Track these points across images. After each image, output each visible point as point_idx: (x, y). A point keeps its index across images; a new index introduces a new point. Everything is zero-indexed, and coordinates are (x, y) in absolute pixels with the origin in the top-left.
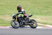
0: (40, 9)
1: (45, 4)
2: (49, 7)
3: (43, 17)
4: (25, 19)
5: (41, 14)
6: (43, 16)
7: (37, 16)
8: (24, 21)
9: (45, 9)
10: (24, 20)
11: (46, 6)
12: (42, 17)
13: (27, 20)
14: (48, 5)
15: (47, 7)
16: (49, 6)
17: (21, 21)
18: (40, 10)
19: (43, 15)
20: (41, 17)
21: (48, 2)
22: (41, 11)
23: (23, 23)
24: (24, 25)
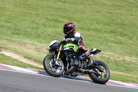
0: (37, 24)
1: (51, 12)
2: (61, 22)
3: (42, 45)
4: (81, 57)
5: (38, 36)
6: (42, 43)
7: (27, 41)
8: (76, 63)
9: (50, 26)
10: (78, 58)
11: (53, 18)
12: (39, 45)
13: (85, 60)
14: (58, 15)
15: (56, 21)
16: (61, 20)
17: (70, 62)
18: (36, 26)
19: (43, 41)
20: (36, 45)
21: (59, 9)
22: (37, 28)
23: (75, 66)
24: (77, 71)
